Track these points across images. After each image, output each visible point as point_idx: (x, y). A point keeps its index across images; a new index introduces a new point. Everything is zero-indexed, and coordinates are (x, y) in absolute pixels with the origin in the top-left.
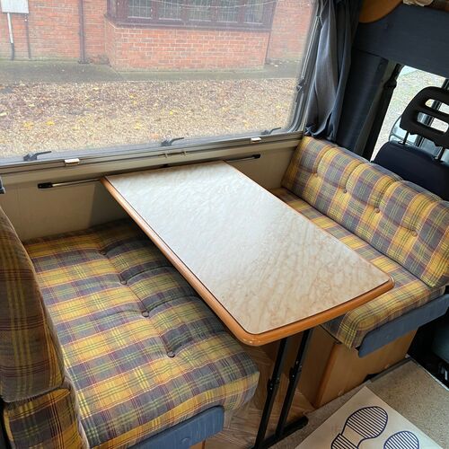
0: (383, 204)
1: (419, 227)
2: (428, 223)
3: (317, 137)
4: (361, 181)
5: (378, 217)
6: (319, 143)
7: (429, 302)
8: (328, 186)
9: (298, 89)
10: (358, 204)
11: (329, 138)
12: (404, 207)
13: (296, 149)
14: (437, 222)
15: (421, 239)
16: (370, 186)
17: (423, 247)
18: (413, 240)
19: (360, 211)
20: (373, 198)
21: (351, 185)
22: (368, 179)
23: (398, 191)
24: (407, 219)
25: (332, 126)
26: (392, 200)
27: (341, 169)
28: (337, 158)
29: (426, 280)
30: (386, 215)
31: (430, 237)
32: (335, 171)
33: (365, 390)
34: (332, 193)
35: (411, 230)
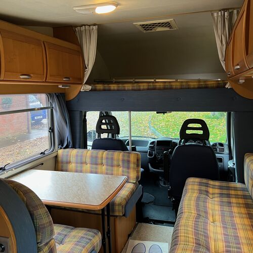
0: (104, 161)
1: (121, 163)
2: (123, 160)
3: (65, 148)
4: (92, 157)
5: (104, 167)
6: (67, 150)
7: (136, 189)
8: (79, 165)
9: (49, 132)
10: (94, 166)
11: (70, 147)
12: (112, 159)
13: (56, 157)
14: (126, 158)
15: (123, 167)
16: (96, 157)
17: (125, 170)
18: (121, 169)
19: (96, 168)
20: (99, 161)
21: (88, 160)
22: (94, 155)
23: (107, 154)
24: (115, 163)
25: (70, 142)
26: (107, 158)
27: (82, 156)
28: (78, 152)
29: (132, 181)
30: (107, 165)
31: (126, 164)
32: (79, 158)
33: (130, 241)
34: (82, 167)
35: (118, 166)
